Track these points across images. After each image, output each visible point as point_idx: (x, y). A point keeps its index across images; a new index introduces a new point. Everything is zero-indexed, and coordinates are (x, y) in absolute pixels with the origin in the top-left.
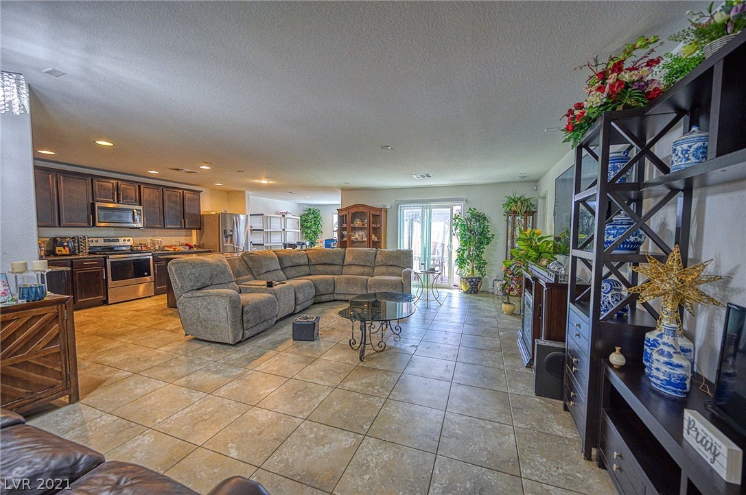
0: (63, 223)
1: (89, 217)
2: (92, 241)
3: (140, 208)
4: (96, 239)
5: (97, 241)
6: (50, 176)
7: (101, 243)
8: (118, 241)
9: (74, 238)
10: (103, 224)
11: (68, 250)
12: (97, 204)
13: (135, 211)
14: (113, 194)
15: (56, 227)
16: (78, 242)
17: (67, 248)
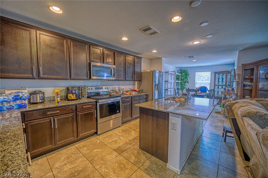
0: (73, 77)
1: (87, 73)
2: (89, 89)
3: (114, 66)
4: (91, 87)
5: (92, 89)
6: (65, 41)
7: (94, 90)
8: (102, 88)
9: (79, 87)
10: (95, 78)
11: (75, 96)
12: (92, 64)
13: (112, 68)
14: (101, 57)
15: (68, 79)
16: (81, 90)
17: (74, 95)
